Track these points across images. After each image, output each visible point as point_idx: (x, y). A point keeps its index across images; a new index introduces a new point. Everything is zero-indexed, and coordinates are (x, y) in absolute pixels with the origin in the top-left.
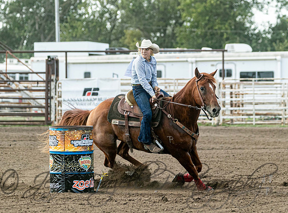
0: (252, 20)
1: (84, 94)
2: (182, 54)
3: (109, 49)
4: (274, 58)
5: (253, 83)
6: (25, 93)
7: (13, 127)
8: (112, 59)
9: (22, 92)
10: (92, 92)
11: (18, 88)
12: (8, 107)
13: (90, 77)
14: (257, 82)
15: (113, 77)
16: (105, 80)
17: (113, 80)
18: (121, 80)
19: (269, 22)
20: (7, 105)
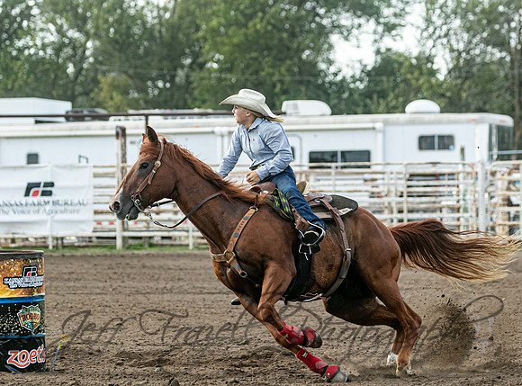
0: (331, 57)
1: (27, 194)
2: (204, 120)
3: (72, 111)
4: (370, 125)
5: (333, 171)
8: (78, 130)
10: (41, 189)
13: (37, 162)
14: (339, 170)
15: (80, 161)
16: (65, 167)
17: (79, 167)
18: (94, 167)
19: (360, 62)
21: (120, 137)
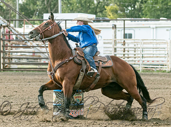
2: (146, 22)
3: (96, 18)
6: (37, 49)
7: (29, 72)
8: (98, 25)
9: (35, 48)
11: (32, 45)
12: (25, 58)
15: (98, 38)
18: (104, 40)
20: (24, 57)
21: (114, 29)
